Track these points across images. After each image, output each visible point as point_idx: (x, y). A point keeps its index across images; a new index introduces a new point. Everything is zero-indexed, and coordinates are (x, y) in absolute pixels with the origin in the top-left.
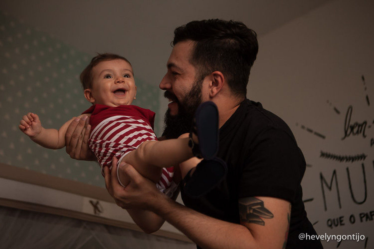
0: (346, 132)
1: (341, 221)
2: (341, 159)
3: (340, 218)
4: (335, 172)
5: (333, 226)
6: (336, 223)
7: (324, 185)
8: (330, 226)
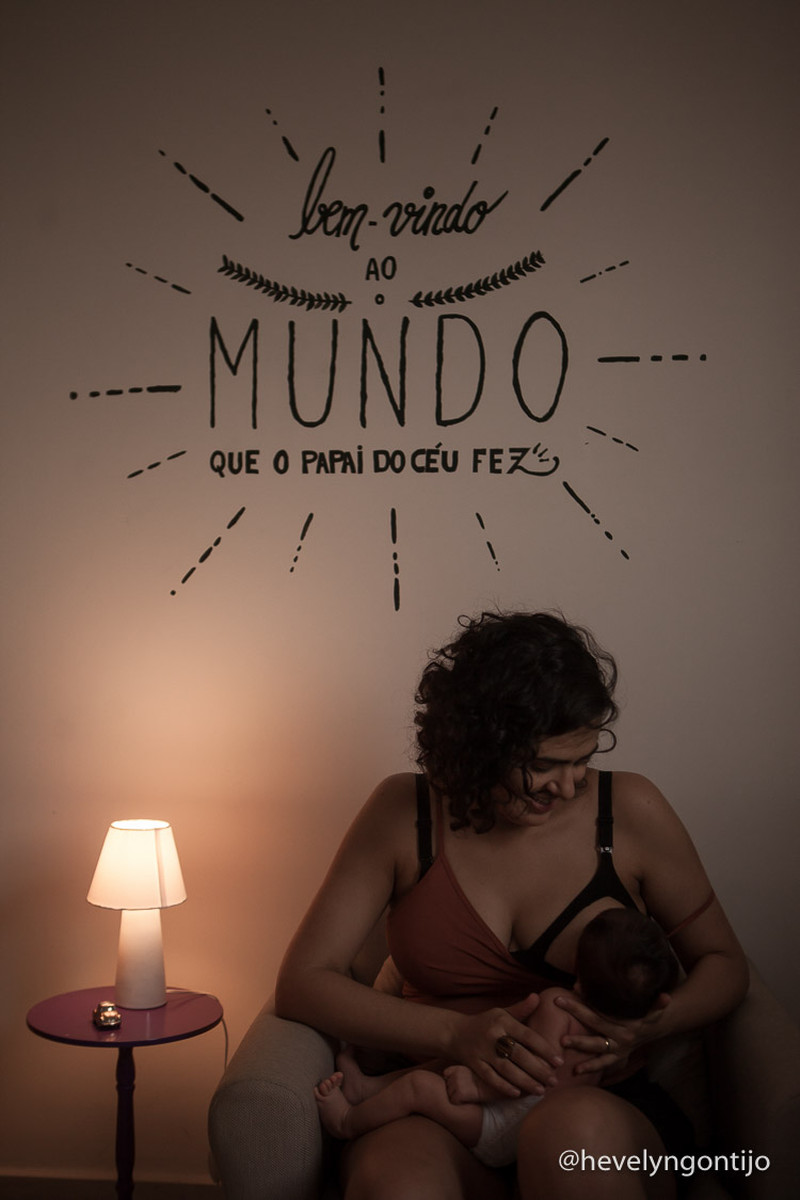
0: (306, 221)
1: (250, 462)
2: (278, 292)
3: (249, 453)
4: (254, 325)
5: (226, 470)
6: (236, 466)
7: (219, 354)
8: (219, 470)
